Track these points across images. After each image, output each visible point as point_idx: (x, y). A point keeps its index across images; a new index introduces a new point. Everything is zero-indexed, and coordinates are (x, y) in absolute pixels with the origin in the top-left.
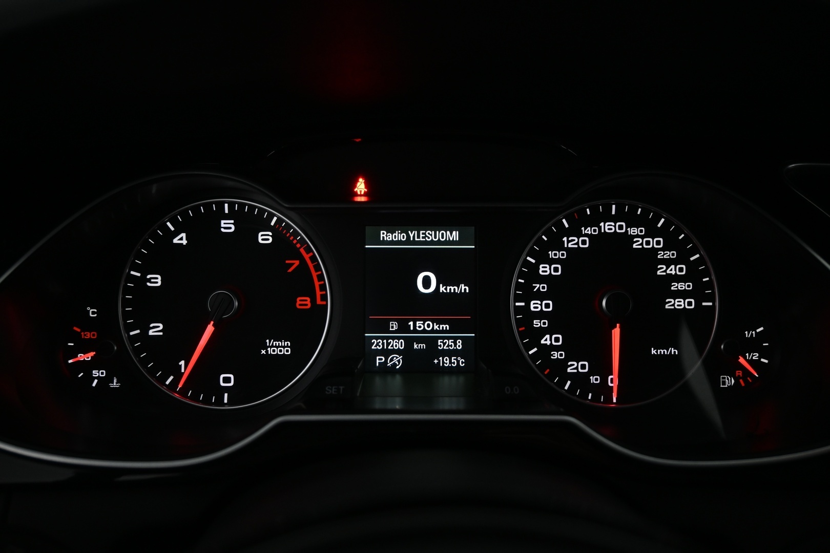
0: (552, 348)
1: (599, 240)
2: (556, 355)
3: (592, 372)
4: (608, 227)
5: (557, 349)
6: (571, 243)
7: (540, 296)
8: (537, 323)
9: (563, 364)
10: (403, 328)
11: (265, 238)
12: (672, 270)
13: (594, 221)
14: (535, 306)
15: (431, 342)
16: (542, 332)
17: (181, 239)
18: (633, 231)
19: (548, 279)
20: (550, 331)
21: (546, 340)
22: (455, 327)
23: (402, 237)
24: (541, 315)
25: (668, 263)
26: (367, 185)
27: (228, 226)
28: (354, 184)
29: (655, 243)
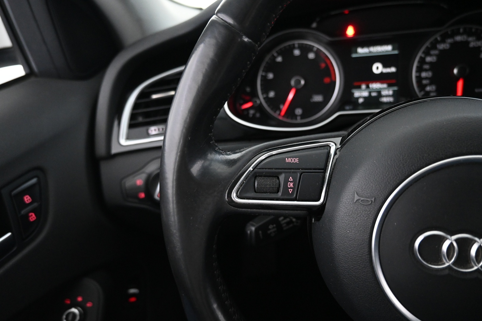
0: (431, 91)
1: (455, 44)
2: (432, 94)
4: (458, 38)
5: (433, 91)
6: (441, 46)
7: (426, 70)
8: (425, 82)
10: (368, 87)
11: (311, 56)
13: (452, 36)
14: (424, 75)
15: (379, 92)
16: (426, 85)
17: (279, 59)
18: (470, 39)
19: (430, 63)
20: (430, 84)
21: (428, 89)
22: (390, 85)
23: (368, 50)
24: (426, 78)
27: (297, 52)
29: (480, 43)
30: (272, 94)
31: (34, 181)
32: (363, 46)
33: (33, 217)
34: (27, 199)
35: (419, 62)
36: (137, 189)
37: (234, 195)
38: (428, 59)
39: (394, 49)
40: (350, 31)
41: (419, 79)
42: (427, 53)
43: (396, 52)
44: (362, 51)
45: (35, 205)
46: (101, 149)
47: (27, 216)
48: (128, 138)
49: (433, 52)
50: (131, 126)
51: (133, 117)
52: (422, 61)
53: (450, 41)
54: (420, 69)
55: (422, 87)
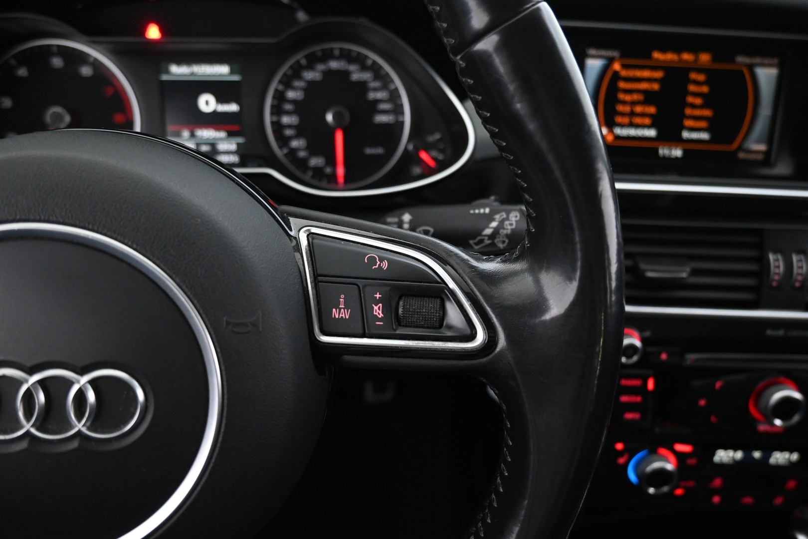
0: (299, 149)
1: (329, 74)
2: (302, 154)
4: (334, 65)
5: (302, 149)
6: (309, 75)
7: (288, 113)
8: (288, 132)
9: (307, 160)
10: (193, 135)
11: (85, 71)
12: (380, 96)
13: (324, 60)
14: (286, 120)
15: (213, 145)
16: (290, 138)
17: (22, 72)
18: (352, 68)
19: (294, 102)
20: (297, 136)
21: (295, 144)
22: (231, 134)
23: (188, 71)
24: (290, 126)
25: (376, 90)
27: (57, 62)
29: (366, 76)
32: (179, 63)
35: (274, 97)
38: (291, 95)
39: (232, 72)
40: (153, 32)
41: (278, 128)
42: (287, 83)
43: (236, 78)
44: (178, 71)
49: (297, 83)
52: (280, 97)
53: (321, 67)
54: (277, 110)
55: (283, 141)
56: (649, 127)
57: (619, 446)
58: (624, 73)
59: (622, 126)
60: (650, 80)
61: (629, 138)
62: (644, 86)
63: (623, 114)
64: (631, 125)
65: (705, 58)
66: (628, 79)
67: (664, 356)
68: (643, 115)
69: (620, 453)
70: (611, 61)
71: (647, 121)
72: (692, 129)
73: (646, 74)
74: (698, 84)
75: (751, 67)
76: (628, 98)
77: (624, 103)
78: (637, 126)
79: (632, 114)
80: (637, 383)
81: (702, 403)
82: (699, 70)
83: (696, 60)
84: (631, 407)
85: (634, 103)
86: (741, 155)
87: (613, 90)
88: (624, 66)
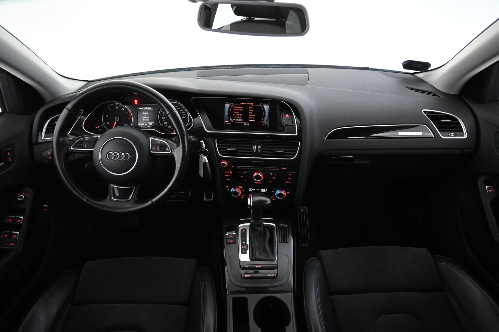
0: (165, 124)
2: (166, 125)
3: (171, 128)
5: (166, 124)
7: (163, 117)
9: (167, 127)
11: (123, 109)
12: (183, 113)
14: (163, 118)
15: (148, 124)
16: (164, 122)
17: (111, 110)
20: (165, 122)
21: (165, 123)
23: (142, 108)
24: (164, 119)
25: (182, 111)
26: (137, 101)
27: (117, 107)
28: (135, 101)
29: (180, 108)
30: (108, 123)
31: (11, 148)
33: (10, 160)
34: (9, 154)
35: (160, 114)
36: (48, 155)
37: (71, 147)
38: (164, 113)
39: (152, 109)
41: (161, 120)
45: (11, 156)
46: (34, 141)
47: (8, 159)
48: (45, 137)
50: (46, 133)
51: (47, 129)
54: (161, 116)
55: (162, 123)
56: (241, 119)
57: (227, 187)
58: (234, 107)
59: (235, 119)
60: (240, 109)
61: (238, 121)
62: (239, 110)
63: (235, 116)
64: (237, 118)
65: (252, 104)
66: (235, 109)
67: (233, 166)
68: (239, 116)
69: (228, 188)
70: (231, 105)
71: (240, 117)
72: (251, 119)
73: (239, 107)
74: (251, 110)
75: (262, 105)
76: (236, 113)
77: (235, 114)
78: (238, 119)
79: (237, 116)
80: (228, 172)
81: (242, 177)
82: (251, 106)
83: (250, 104)
84: (228, 177)
85: (237, 114)
86: (262, 125)
87: (232, 111)
88: (234, 106)
